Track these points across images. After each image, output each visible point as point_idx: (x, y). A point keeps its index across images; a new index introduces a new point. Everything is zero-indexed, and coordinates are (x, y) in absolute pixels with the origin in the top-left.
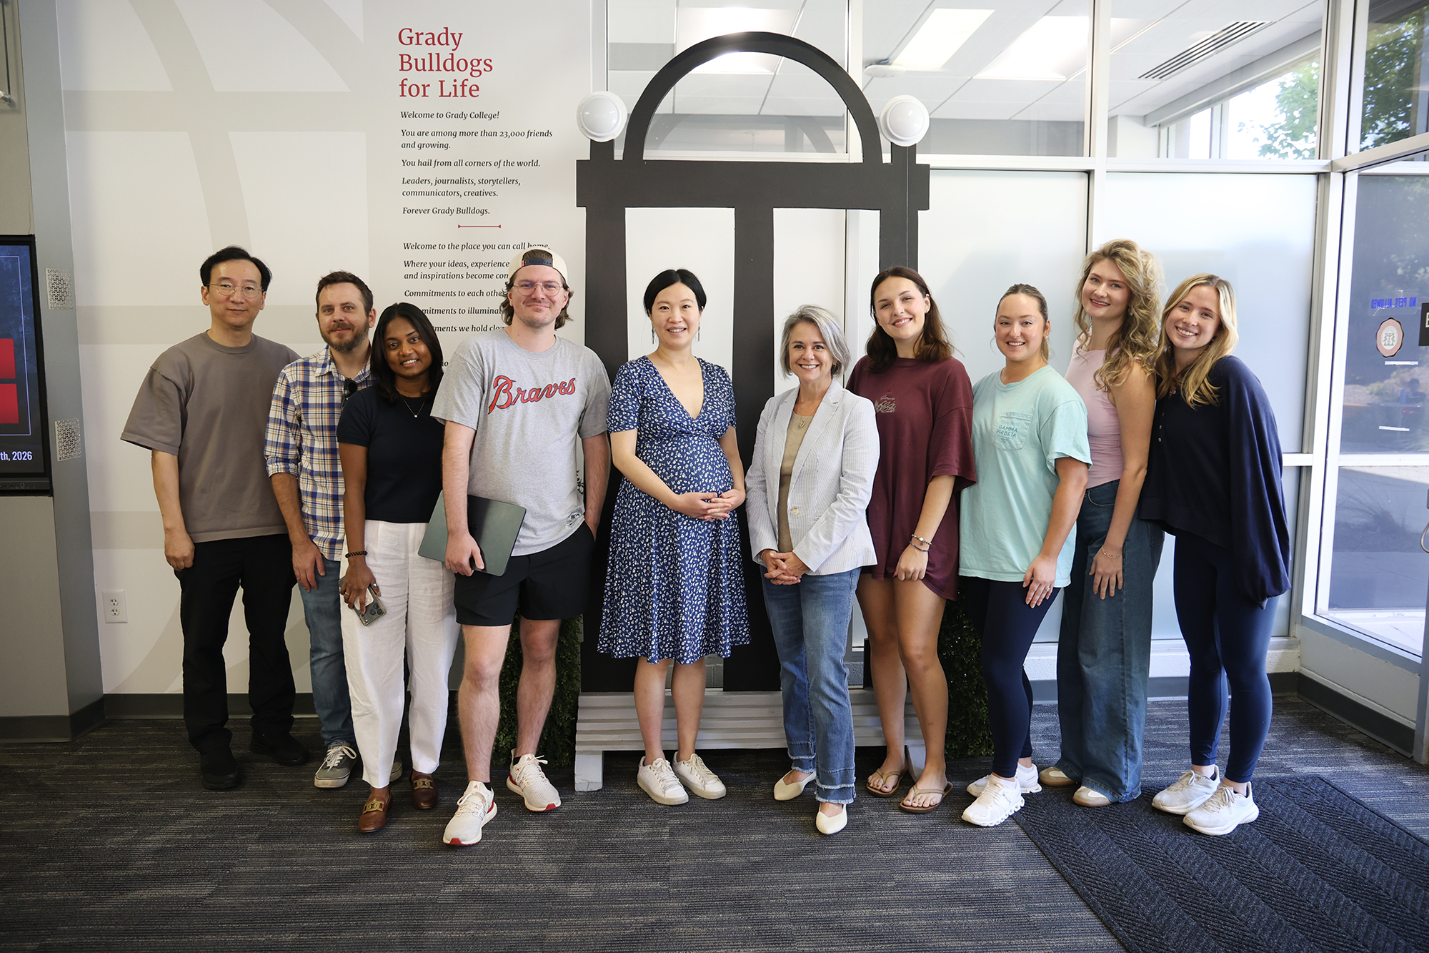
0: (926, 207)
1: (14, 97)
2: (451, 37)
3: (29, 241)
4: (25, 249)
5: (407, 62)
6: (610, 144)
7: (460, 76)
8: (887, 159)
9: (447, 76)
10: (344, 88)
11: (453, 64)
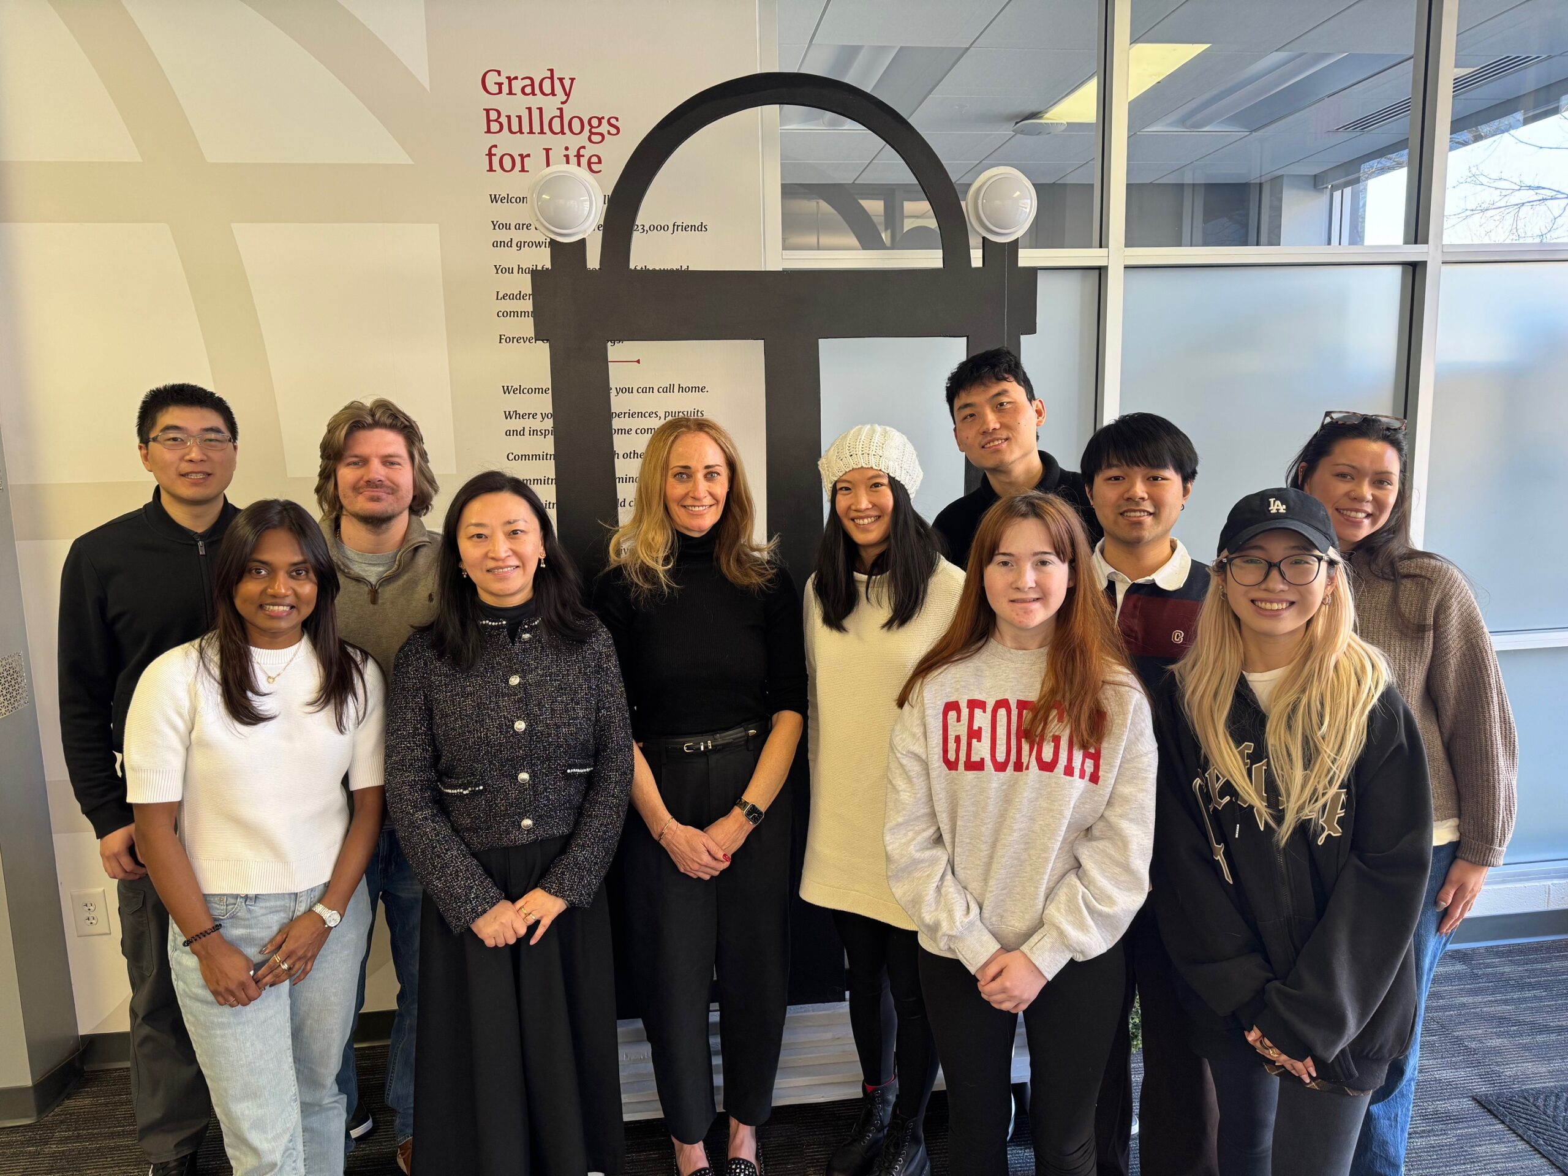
0: (1032, 330)
2: (559, 84)
5: (492, 120)
6: (582, 243)
7: (574, 142)
8: (976, 259)
9: (557, 143)
10: (404, 159)
11: (564, 125)
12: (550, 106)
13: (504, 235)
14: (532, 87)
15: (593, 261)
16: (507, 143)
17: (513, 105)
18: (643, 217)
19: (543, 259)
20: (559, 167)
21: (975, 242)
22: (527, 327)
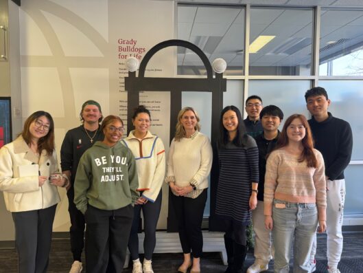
0: (225, 91)
1: (6, 57)
2: (133, 42)
3: (9, 99)
4: (8, 101)
5: (121, 49)
6: (135, 72)
7: (136, 53)
8: (214, 77)
9: (133, 53)
10: (102, 56)
11: (134, 50)
12: (131, 46)
13: (121, 71)
14: (128, 43)
15: (137, 75)
16: (123, 53)
17: (124, 46)
18: (147, 68)
19: (127, 75)
20: (132, 57)
21: (214, 73)
22: (123, 89)
